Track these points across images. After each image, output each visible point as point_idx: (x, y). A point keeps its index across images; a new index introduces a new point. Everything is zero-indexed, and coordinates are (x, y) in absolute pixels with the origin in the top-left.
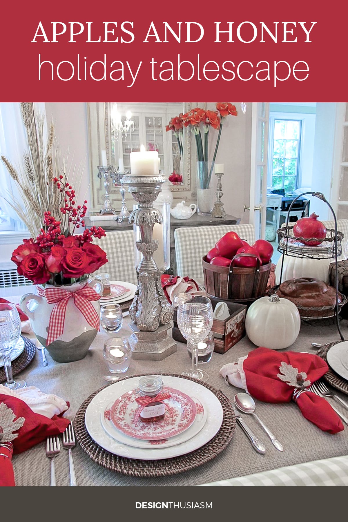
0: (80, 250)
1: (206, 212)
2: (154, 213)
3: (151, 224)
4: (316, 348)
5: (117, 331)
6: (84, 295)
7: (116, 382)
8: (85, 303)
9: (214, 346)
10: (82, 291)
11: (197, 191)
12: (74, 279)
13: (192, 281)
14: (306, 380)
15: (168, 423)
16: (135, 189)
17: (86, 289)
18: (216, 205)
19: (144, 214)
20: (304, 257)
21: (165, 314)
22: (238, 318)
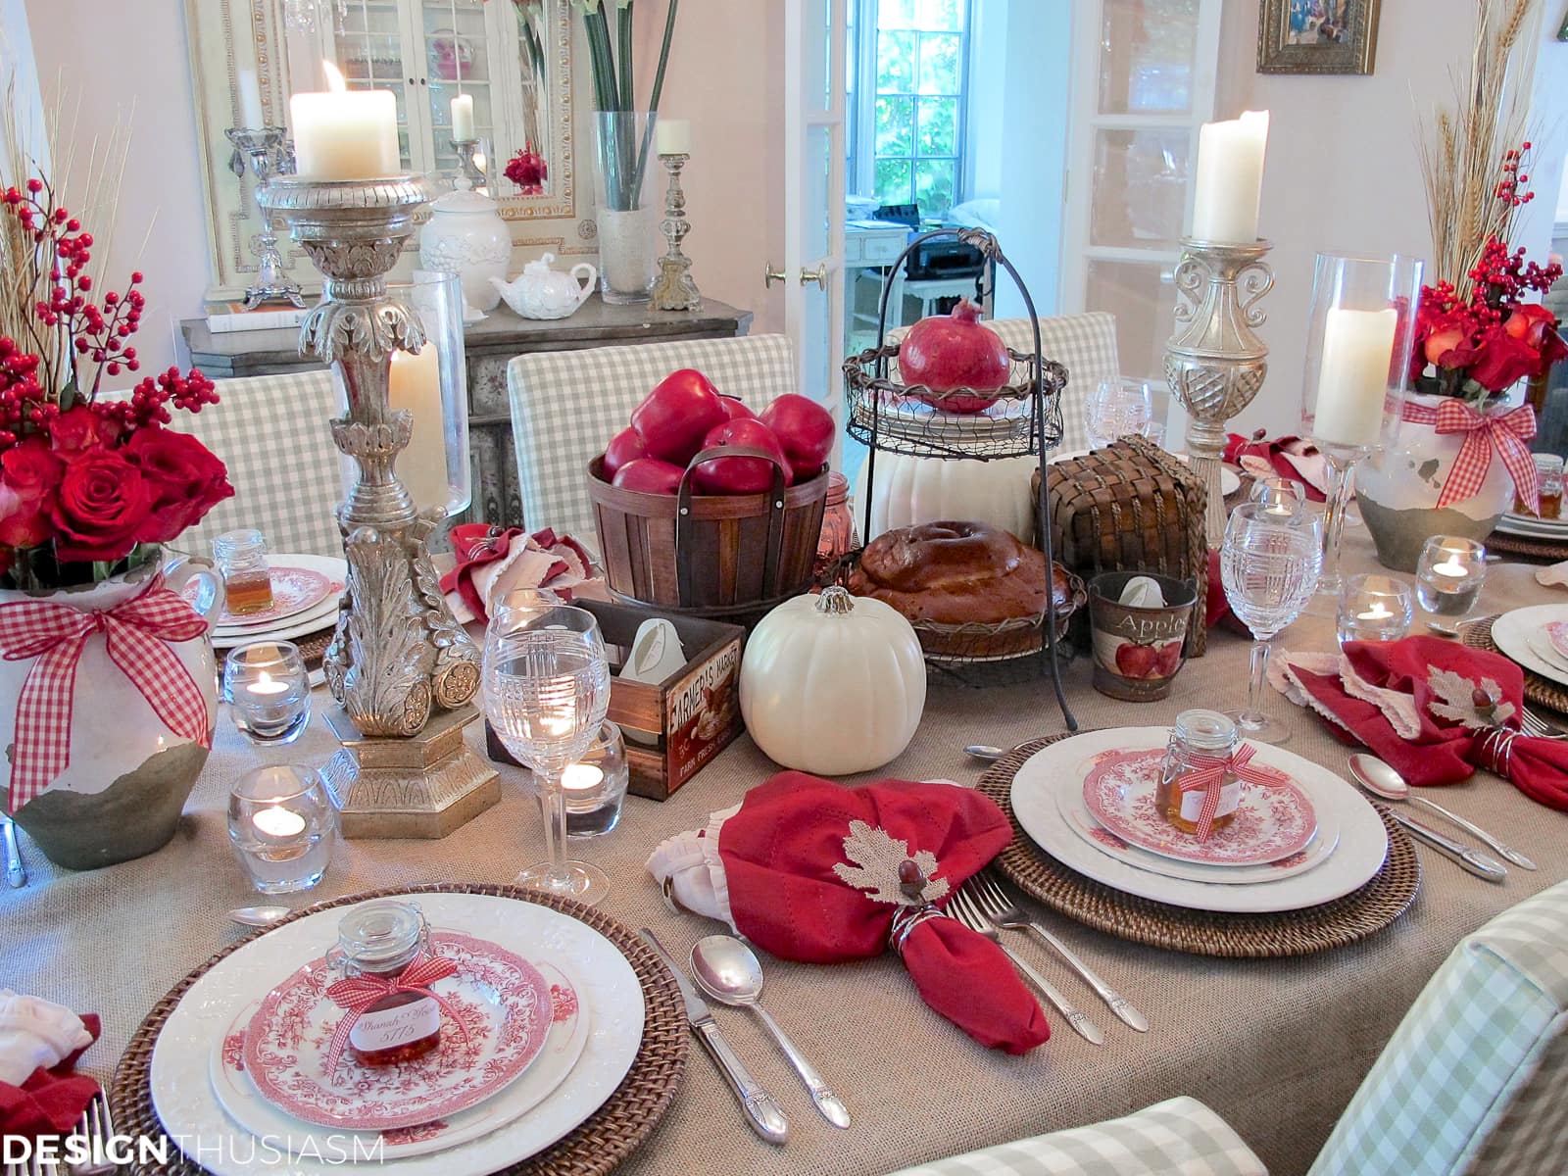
0: (118, 459)
1: (632, 289)
2: (389, 315)
3: (377, 356)
4: (980, 762)
5: (291, 738)
6: (141, 620)
7: (276, 927)
8: (149, 651)
9: (627, 773)
10: (134, 608)
11: (598, 218)
12: (100, 567)
13: (568, 542)
14: (934, 878)
15: (453, 1064)
16: (316, 231)
17: (150, 600)
18: (665, 265)
19: (349, 320)
20: (935, 452)
21: (453, 671)
22: (712, 672)
